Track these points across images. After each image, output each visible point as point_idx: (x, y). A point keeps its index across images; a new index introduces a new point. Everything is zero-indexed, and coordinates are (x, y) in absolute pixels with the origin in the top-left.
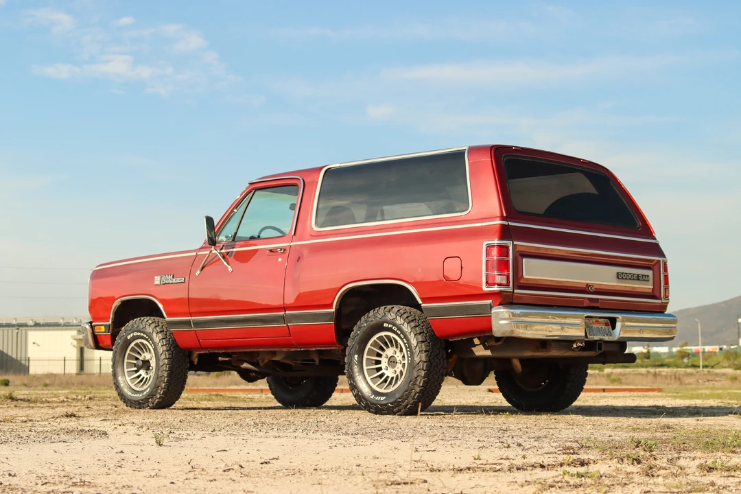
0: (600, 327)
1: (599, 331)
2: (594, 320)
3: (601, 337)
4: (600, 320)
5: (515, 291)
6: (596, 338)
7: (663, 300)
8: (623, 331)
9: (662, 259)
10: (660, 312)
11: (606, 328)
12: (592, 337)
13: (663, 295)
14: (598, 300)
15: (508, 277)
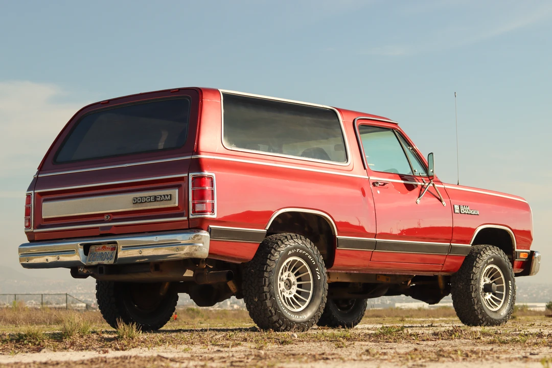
0: (104, 252)
1: (102, 256)
2: (101, 246)
3: (100, 262)
4: (107, 246)
5: (35, 231)
6: (94, 263)
7: (191, 217)
8: (122, 254)
9: (191, 175)
10: (189, 229)
11: (110, 252)
12: (91, 262)
13: (191, 212)
14: (111, 226)
15: (29, 220)
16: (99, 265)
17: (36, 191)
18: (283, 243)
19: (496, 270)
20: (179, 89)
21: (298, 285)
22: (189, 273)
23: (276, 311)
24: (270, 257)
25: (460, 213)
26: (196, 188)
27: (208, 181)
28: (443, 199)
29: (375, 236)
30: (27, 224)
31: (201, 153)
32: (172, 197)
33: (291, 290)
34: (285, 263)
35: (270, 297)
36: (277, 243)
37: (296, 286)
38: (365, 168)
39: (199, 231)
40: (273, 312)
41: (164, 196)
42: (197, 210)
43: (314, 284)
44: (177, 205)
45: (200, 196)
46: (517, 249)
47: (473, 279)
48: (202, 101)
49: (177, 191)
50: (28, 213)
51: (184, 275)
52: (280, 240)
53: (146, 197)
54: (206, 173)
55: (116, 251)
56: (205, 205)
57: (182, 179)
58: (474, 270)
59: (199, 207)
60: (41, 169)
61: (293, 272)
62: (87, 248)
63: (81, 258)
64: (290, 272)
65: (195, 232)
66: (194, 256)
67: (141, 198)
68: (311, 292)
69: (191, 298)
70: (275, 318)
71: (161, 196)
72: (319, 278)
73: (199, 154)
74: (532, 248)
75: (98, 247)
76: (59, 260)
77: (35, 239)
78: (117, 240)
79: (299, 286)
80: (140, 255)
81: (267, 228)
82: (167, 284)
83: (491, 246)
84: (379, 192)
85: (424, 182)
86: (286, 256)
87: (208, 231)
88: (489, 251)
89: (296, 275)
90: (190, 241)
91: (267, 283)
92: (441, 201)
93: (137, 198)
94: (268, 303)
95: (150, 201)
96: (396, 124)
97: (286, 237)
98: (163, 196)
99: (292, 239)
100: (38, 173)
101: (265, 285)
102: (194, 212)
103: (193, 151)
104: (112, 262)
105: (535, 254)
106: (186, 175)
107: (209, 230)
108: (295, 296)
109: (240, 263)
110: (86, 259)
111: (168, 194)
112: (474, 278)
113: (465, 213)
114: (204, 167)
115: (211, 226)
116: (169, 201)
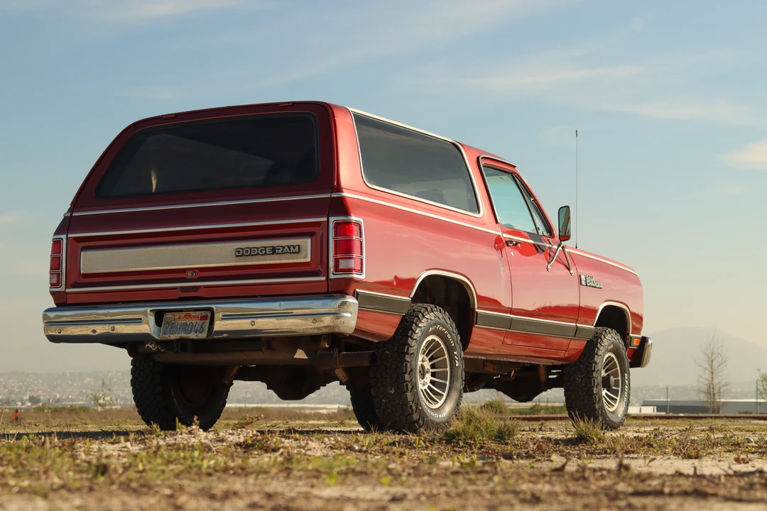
0: (188, 322)
1: (185, 328)
2: (183, 314)
3: (184, 335)
4: (193, 314)
5: (68, 290)
6: (173, 337)
7: (332, 276)
8: (219, 325)
9: (332, 219)
10: (328, 293)
11: (200, 322)
12: (167, 336)
13: (332, 269)
14: (199, 287)
15: (59, 275)
16: (181, 339)
17: (69, 236)
18: (423, 316)
19: (613, 359)
20: (294, 103)
21: (432, 373)
22: (300, 354)
23: (417, 408)
24: (412, 334)
25: (587, 285)
26: (339, 238)
27: (355, 229)
28: (571, 268)
29: (511, 311)
30: (55, 281)
31: (344, 190)
32: (301, 248)
33: (425, 379)
34: (424, 344)
35: (412, 389)
36: (418, 317)
37: (430, 374)
38: (497, 222)
39: (344, 297)
40: (414, 408)
41: (289, 247)
42: (341, 267)
43: (451, 372)
44: (308, 259)
45: (346, 248)
46: (632, 333)
47: (594, 371)
48: (335, 121)
49: (309, 241)
50: (55, 265)
51: (295, 357)
52: (420, 312)
53: (258, 248)
54: (354, 218)
55: (208, 321)
56: (353, 260)
57: (318, 224)
58: (595, 359)
59: (343, 264)
60: (77, 203)
61: (427, 356)
62: (159, 317)
63: (152, 329)
64: (424, 356)
65: (340, 298)
66: (337, 330)
67: (250, 249)
68: (448, 383)
69: (268, 388)
70: (415, 417)
71: (283, 248)
72: (457, 365)
73: (342, 192)
74: (643, 334)
75: (177, 315)
76: (114, 332)
77: (68, 302)
78: (213, 306)
79: (433, 375)
80: (251, 328)
81: (412, 296)
82: (236, 369)
83: (609, 329)
84: (512, 253)
85: (550, 244)
86: (426, 335)
87: (353, 296)
88: (609, 335)
89: (430, 360)
90: (333, 310)
91: (409, 370)
92: (569, 269)
93: (243, 249)
94: (409, 396)
95: (265, 254)
96: (514, 167)
97: (426, 309)
98: (286, 248)
99: (432, 311)
100: (72, 209)
101: (405, 373)
102: (337, 269)
103: (333, 187)
104: (203, 336)
105: (648, 341)
106: (325, 219)
107: (356, 295)
108: (429, 387)
109: (377, 341)
110: (160, 330)
111: (295, 244)
112: (596, 369)
113: (590, 286)
114: (351, 210)
115: (358, 290)
116: (295, 255)
